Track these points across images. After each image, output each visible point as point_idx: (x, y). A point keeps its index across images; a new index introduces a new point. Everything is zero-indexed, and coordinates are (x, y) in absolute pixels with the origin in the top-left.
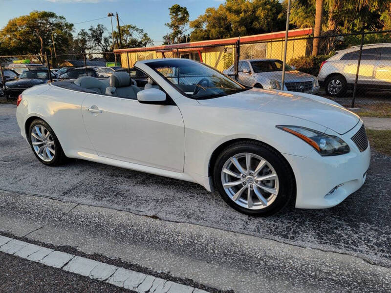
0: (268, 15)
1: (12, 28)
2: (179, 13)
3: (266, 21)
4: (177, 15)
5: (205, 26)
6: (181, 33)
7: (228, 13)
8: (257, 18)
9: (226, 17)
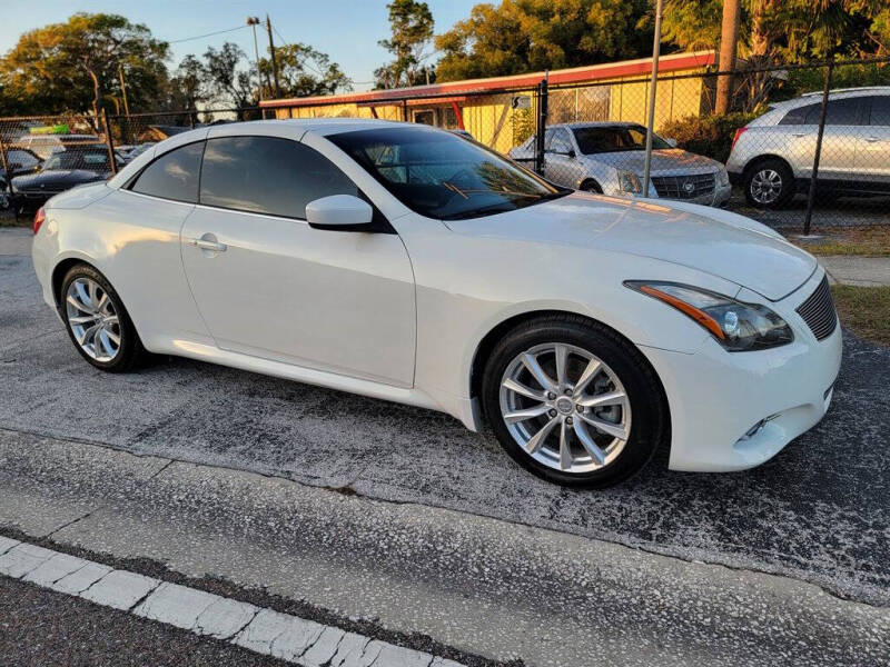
0: (614, 21)
1: (28, 51)
2: (411, 16)
3: (610, 36)
4: (406, 20)
5: (469, 47)
6: (415, 62)
7: (522, 17)
8: (589, 28)
9: (519, 25)
